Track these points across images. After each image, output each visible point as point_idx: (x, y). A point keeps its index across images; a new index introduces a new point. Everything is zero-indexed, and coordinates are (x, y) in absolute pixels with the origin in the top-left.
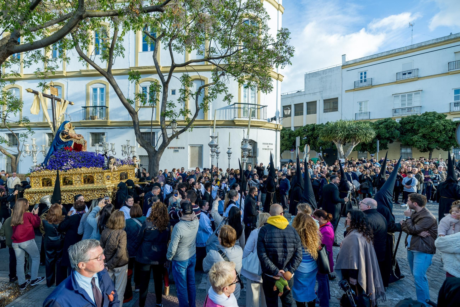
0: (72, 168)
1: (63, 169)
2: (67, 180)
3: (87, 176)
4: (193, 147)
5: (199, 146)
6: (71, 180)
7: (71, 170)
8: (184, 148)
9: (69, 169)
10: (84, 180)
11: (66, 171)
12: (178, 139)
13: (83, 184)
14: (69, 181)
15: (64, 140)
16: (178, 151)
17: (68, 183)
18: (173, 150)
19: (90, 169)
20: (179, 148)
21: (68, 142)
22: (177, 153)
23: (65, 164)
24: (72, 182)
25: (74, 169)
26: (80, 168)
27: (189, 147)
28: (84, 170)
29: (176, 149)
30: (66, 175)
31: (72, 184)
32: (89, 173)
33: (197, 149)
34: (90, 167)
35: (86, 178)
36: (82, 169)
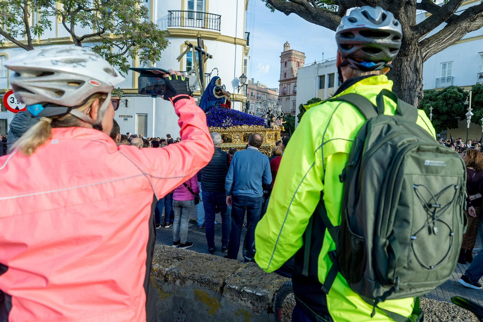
0: (232, 125)
1: (222, 126)
2: (226, 137)
3: (247, 134)
4: (140, 116)
5: (145, 115)
6: (231, 138)
7: (231, 128)
8: (132, 117)
9: (229, 126)
10: (244, 138)
11: (226, 129)
12: (127, 108)
13: (243, 142)
14: (228, 139)
15: (217, 97)
16: (127, 119)
17: (227, 140)
18: (123, 118)
19: (251, 127)
20: (128, 116)
21: (220, 99)
22: (126, 122)
23: (224, 121)
24: (231, 139)
25: (234, 126)
26: (241, 125)
27: (136, 116)
28: (245, 127)
29: (126, 118)
30: (226, 132)
31: (231, 142)
32: (250, 131)
33: (144, 117)
34: (251, 125)
35: (246, 136)
36: (243, 127)
